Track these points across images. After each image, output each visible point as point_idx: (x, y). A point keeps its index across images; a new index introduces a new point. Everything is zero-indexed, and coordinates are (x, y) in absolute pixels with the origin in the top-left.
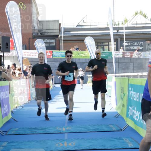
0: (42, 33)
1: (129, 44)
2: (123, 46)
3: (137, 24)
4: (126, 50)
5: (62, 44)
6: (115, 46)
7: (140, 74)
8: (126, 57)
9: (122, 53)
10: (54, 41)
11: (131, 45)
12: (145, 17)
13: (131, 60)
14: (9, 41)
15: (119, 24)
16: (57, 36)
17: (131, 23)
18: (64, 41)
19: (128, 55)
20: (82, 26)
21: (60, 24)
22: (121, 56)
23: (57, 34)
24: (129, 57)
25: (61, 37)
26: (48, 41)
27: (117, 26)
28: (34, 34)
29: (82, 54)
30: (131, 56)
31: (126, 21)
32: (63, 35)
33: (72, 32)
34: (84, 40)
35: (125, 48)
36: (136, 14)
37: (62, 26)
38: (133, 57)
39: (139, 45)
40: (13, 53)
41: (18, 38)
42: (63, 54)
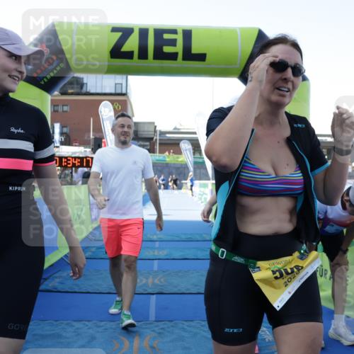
0: (136, 133)
5: (157, 147)
10: (148, 143)
14: (102, 142)
16: (152, 138)
18: (160, 144)
20: (179, 129)
21: (155, 127)
23: (152, 136)
25: (156, 140)
29: (178, 158)
32: (158, 138)
33: (168, 135)
34: (179, 144)
37: (157, 129)
41: (110, 140)
42: (157, 158)
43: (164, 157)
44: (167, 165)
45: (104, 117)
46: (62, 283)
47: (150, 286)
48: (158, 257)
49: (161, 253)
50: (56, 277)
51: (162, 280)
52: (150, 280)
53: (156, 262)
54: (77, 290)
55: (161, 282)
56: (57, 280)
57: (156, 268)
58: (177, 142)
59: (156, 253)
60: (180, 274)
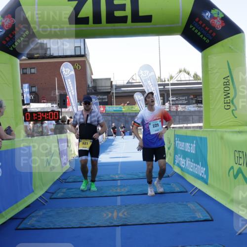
0: (95, 88)
1: (175, 99)
2: (170, 101)
3: (181, 81)
4: (173, 104)
5: (114, 100)
6: (162, 101)
7: (185, 125)
8: (172, 110)
9: (168, 107)
10: (106, 97)
11: (177, 100)
12: (189, 74)
13: (176, 113)
14: (66, 98)
15: (165, 81)
16: (109, 93)
17: (176, 79)
19: (174, 108)
20: (132, 83)
21: (112, 82)
22: (168, 110)
23: (110, 90)
24: (175, 110)
25: (113, 93)
26: (101, 97)
27: (164, 83)
28: (88, 91)
29: (132, 108)
30: (177, 110)
31: (171, 78)
32: (114, 91)
33: (122, 89)
34: (133, 96)
35: (171, 102)
36: (180, 71)
37: (113, 83)
38: (179, 110)
39: (183, 100)
40: (69, 109)
42: (115, 109)
43: (120, 108)
44: (123, 114)
45: (65, 76)
46: (39, 221)
47: (115, 219)
48: (121, 194)
49: (123, 190)
50: (33, 217)
51: (125, 213)
52: (115, 214)
53: (119, 198)
54: (52, 227)
55: (124, 215)
56: (35, 219)
57: (119, 203)
58: (131, 94)
59: (118, 191)
60: (140, 207)
